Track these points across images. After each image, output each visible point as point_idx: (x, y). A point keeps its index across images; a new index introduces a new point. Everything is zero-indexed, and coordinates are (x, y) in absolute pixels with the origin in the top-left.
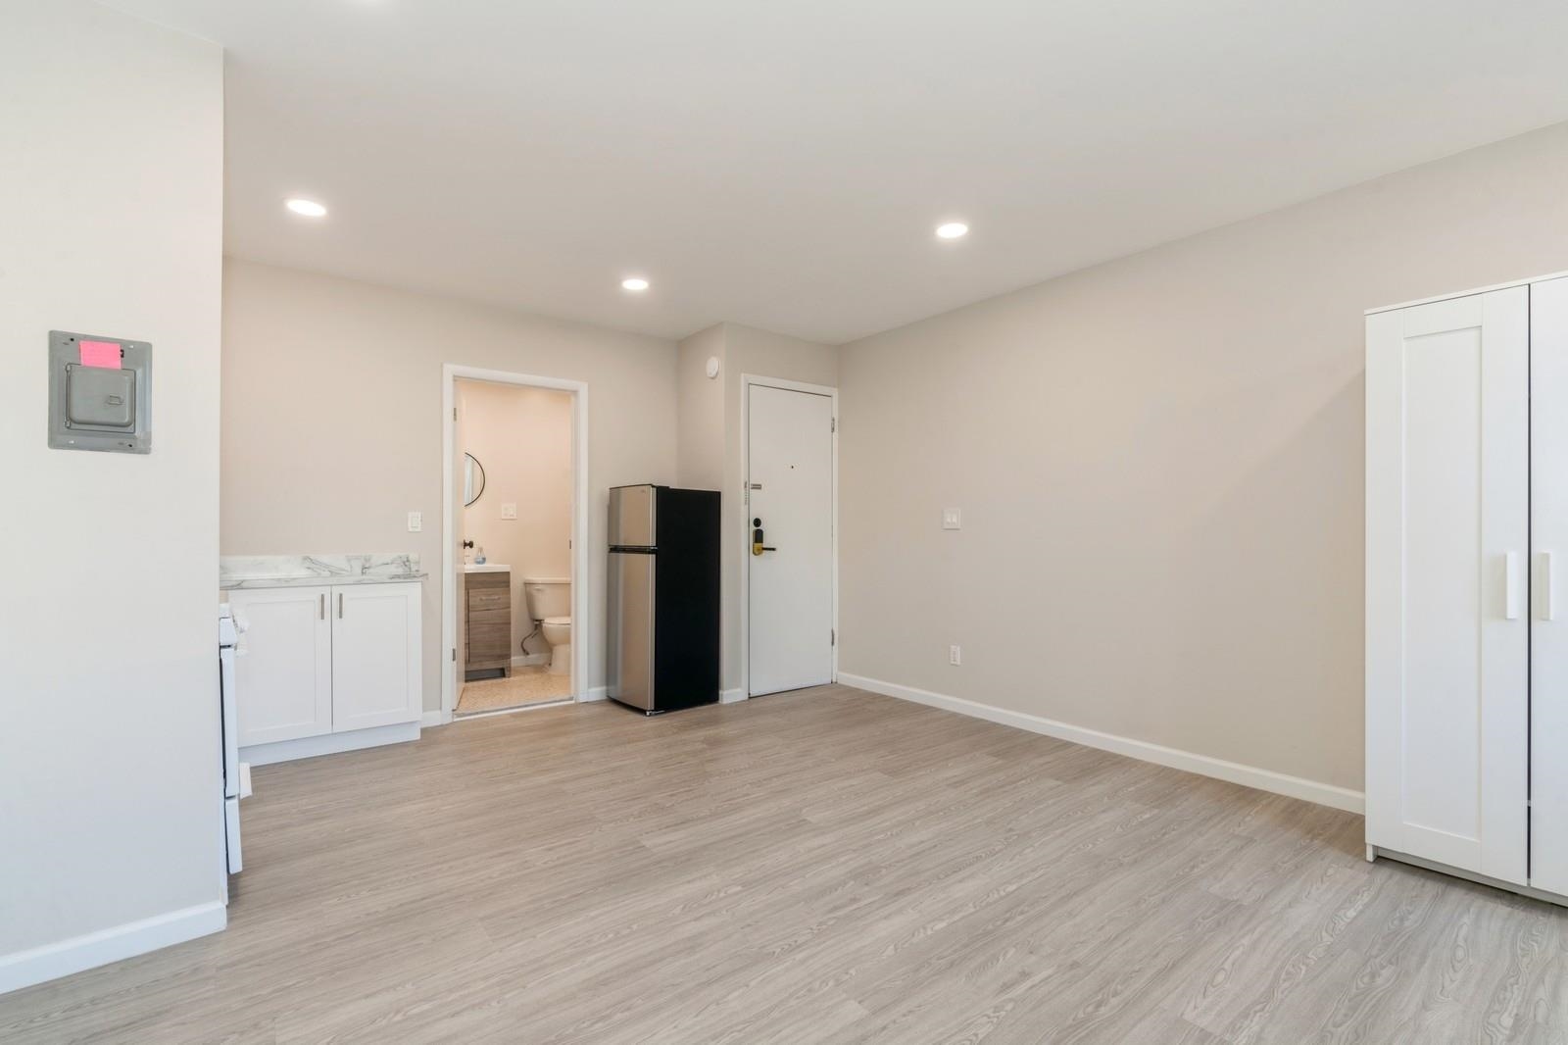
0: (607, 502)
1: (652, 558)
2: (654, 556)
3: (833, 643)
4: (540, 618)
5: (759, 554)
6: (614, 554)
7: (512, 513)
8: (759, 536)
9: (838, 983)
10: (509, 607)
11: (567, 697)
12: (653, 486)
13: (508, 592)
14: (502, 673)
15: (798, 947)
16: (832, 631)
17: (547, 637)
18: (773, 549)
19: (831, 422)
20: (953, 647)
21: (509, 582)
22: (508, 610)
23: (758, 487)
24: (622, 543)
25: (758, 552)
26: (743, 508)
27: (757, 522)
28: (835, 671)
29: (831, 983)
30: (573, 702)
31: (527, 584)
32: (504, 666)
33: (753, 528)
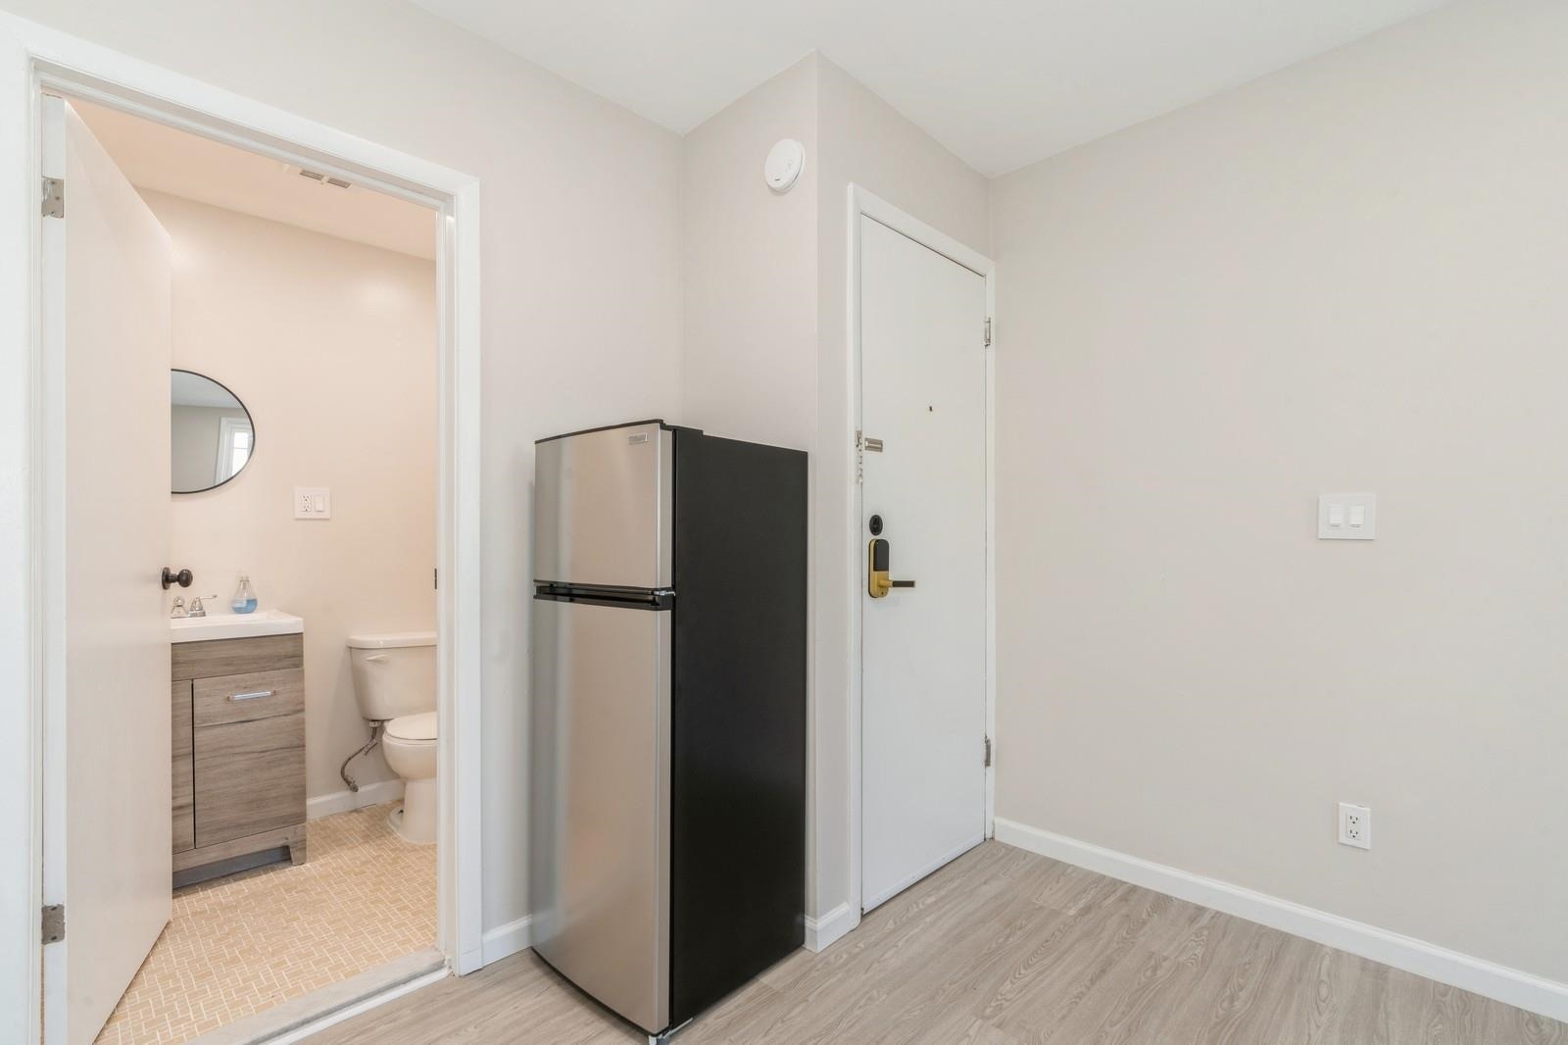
0: (530, 475)
2: (668, 613)
3: (987, 763)
4: (380, 715)
5: (883, 594)
6: (547, 604)
7: (320, 507)
8: (880, 556)
10: (302, 710)
11: (427, 959)
12: (664, 427)
13: (301, 677)
14: (284, 856)
16: (987, 742)
17: (391, 762)
18: (911, 584)
19: (983, 326)
20: (1347, 807)
21: (300, 656)
22: (299, 715)
23: (876, 446)
24: (566, 577)
25: (877, 591)
26: (852, 490)
27: (876, 525)
28: (990, 816)
30: (443, 974)
31: (354, 650)
32: (289, 842)
33: (869, 537)
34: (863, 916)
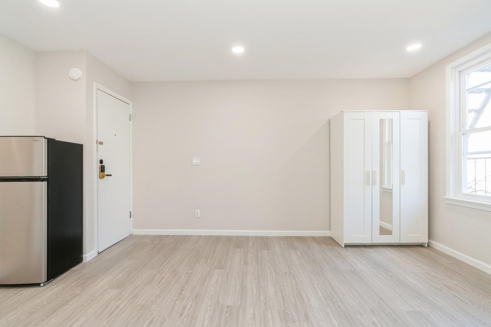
1: (45, 184)
2: (46, 182)
3: (130, 217)
5: (103, 178)
8: (102, 169)
12: (45, 138)
16: (130, 212)
18: (111, 175)
19: (129, 116)
23: (101, 143)
25: (101, 177)
26: (95, 153)
27: (101, 162)
28: (131, 230)
33: (100, 164)
34: (98, 254)
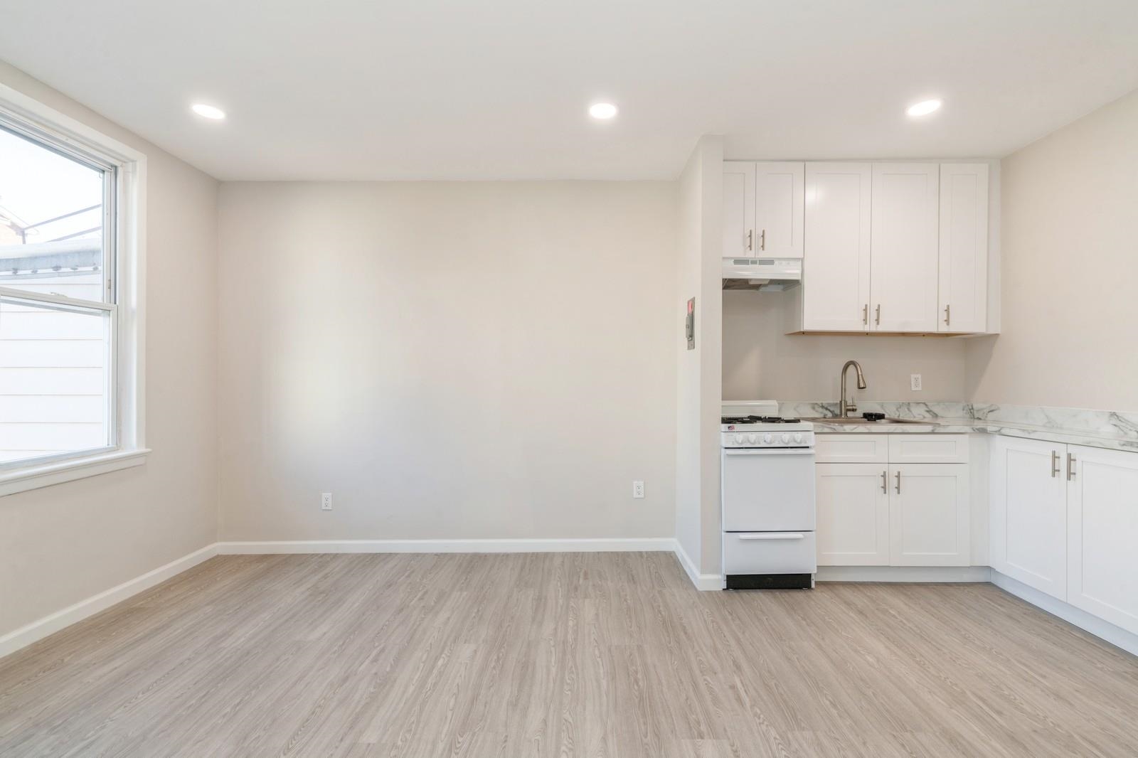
9: (394, 746)
15: (450, 750)
29: (400, 743)
